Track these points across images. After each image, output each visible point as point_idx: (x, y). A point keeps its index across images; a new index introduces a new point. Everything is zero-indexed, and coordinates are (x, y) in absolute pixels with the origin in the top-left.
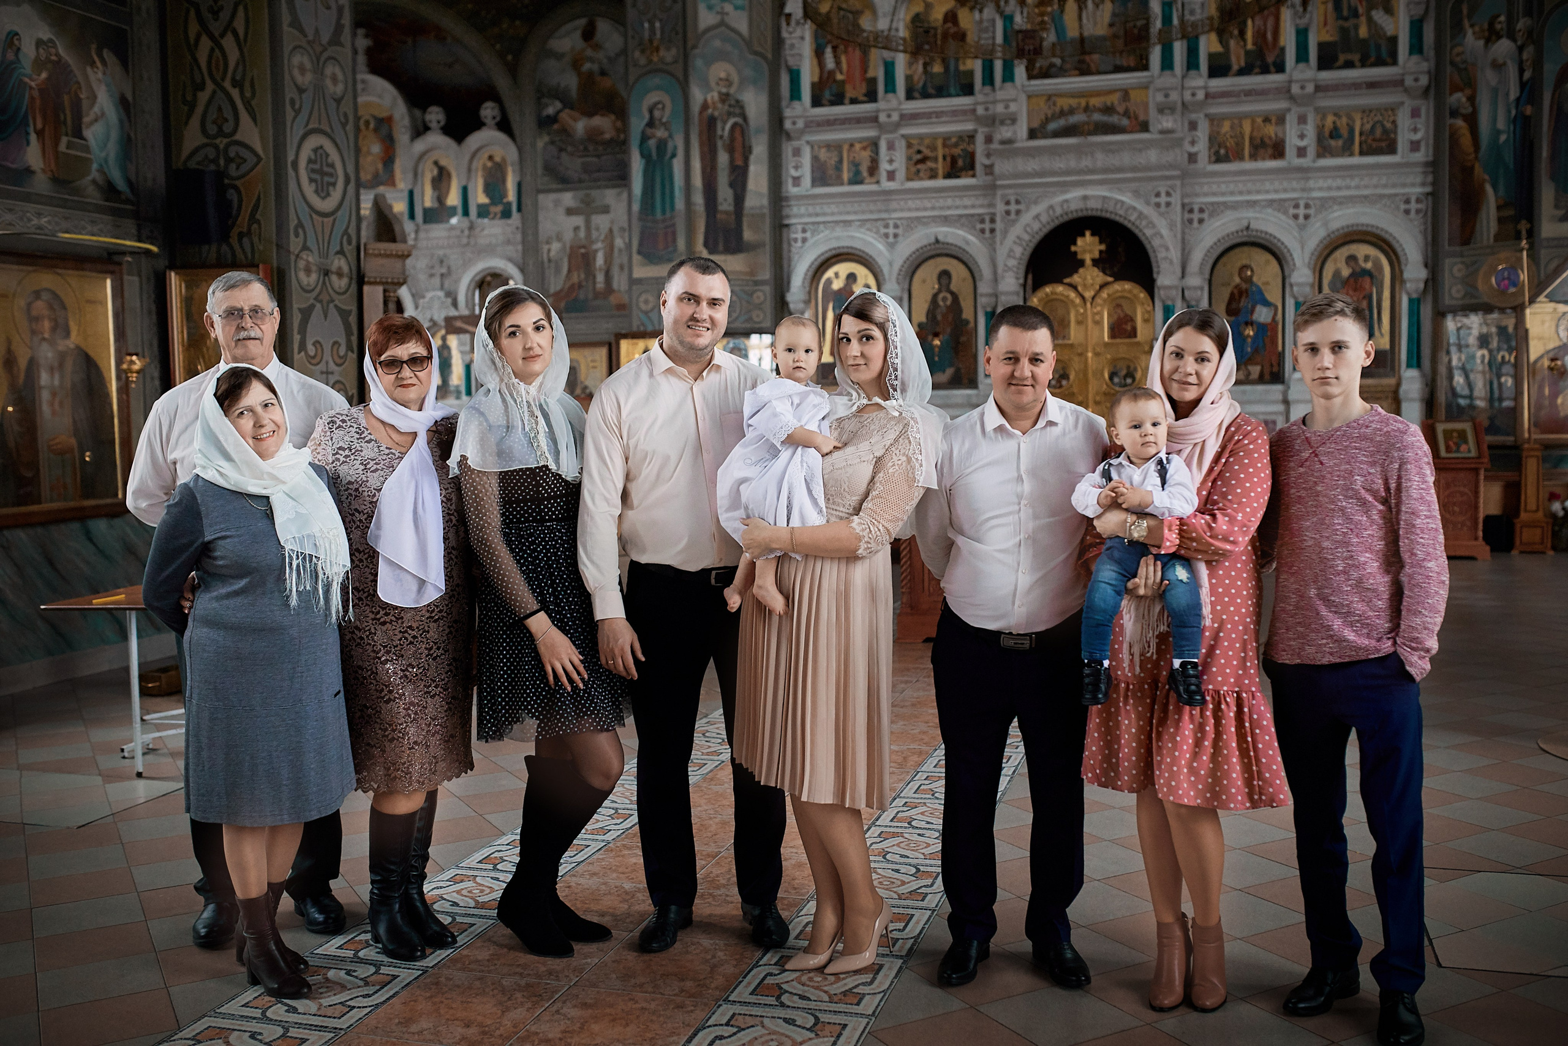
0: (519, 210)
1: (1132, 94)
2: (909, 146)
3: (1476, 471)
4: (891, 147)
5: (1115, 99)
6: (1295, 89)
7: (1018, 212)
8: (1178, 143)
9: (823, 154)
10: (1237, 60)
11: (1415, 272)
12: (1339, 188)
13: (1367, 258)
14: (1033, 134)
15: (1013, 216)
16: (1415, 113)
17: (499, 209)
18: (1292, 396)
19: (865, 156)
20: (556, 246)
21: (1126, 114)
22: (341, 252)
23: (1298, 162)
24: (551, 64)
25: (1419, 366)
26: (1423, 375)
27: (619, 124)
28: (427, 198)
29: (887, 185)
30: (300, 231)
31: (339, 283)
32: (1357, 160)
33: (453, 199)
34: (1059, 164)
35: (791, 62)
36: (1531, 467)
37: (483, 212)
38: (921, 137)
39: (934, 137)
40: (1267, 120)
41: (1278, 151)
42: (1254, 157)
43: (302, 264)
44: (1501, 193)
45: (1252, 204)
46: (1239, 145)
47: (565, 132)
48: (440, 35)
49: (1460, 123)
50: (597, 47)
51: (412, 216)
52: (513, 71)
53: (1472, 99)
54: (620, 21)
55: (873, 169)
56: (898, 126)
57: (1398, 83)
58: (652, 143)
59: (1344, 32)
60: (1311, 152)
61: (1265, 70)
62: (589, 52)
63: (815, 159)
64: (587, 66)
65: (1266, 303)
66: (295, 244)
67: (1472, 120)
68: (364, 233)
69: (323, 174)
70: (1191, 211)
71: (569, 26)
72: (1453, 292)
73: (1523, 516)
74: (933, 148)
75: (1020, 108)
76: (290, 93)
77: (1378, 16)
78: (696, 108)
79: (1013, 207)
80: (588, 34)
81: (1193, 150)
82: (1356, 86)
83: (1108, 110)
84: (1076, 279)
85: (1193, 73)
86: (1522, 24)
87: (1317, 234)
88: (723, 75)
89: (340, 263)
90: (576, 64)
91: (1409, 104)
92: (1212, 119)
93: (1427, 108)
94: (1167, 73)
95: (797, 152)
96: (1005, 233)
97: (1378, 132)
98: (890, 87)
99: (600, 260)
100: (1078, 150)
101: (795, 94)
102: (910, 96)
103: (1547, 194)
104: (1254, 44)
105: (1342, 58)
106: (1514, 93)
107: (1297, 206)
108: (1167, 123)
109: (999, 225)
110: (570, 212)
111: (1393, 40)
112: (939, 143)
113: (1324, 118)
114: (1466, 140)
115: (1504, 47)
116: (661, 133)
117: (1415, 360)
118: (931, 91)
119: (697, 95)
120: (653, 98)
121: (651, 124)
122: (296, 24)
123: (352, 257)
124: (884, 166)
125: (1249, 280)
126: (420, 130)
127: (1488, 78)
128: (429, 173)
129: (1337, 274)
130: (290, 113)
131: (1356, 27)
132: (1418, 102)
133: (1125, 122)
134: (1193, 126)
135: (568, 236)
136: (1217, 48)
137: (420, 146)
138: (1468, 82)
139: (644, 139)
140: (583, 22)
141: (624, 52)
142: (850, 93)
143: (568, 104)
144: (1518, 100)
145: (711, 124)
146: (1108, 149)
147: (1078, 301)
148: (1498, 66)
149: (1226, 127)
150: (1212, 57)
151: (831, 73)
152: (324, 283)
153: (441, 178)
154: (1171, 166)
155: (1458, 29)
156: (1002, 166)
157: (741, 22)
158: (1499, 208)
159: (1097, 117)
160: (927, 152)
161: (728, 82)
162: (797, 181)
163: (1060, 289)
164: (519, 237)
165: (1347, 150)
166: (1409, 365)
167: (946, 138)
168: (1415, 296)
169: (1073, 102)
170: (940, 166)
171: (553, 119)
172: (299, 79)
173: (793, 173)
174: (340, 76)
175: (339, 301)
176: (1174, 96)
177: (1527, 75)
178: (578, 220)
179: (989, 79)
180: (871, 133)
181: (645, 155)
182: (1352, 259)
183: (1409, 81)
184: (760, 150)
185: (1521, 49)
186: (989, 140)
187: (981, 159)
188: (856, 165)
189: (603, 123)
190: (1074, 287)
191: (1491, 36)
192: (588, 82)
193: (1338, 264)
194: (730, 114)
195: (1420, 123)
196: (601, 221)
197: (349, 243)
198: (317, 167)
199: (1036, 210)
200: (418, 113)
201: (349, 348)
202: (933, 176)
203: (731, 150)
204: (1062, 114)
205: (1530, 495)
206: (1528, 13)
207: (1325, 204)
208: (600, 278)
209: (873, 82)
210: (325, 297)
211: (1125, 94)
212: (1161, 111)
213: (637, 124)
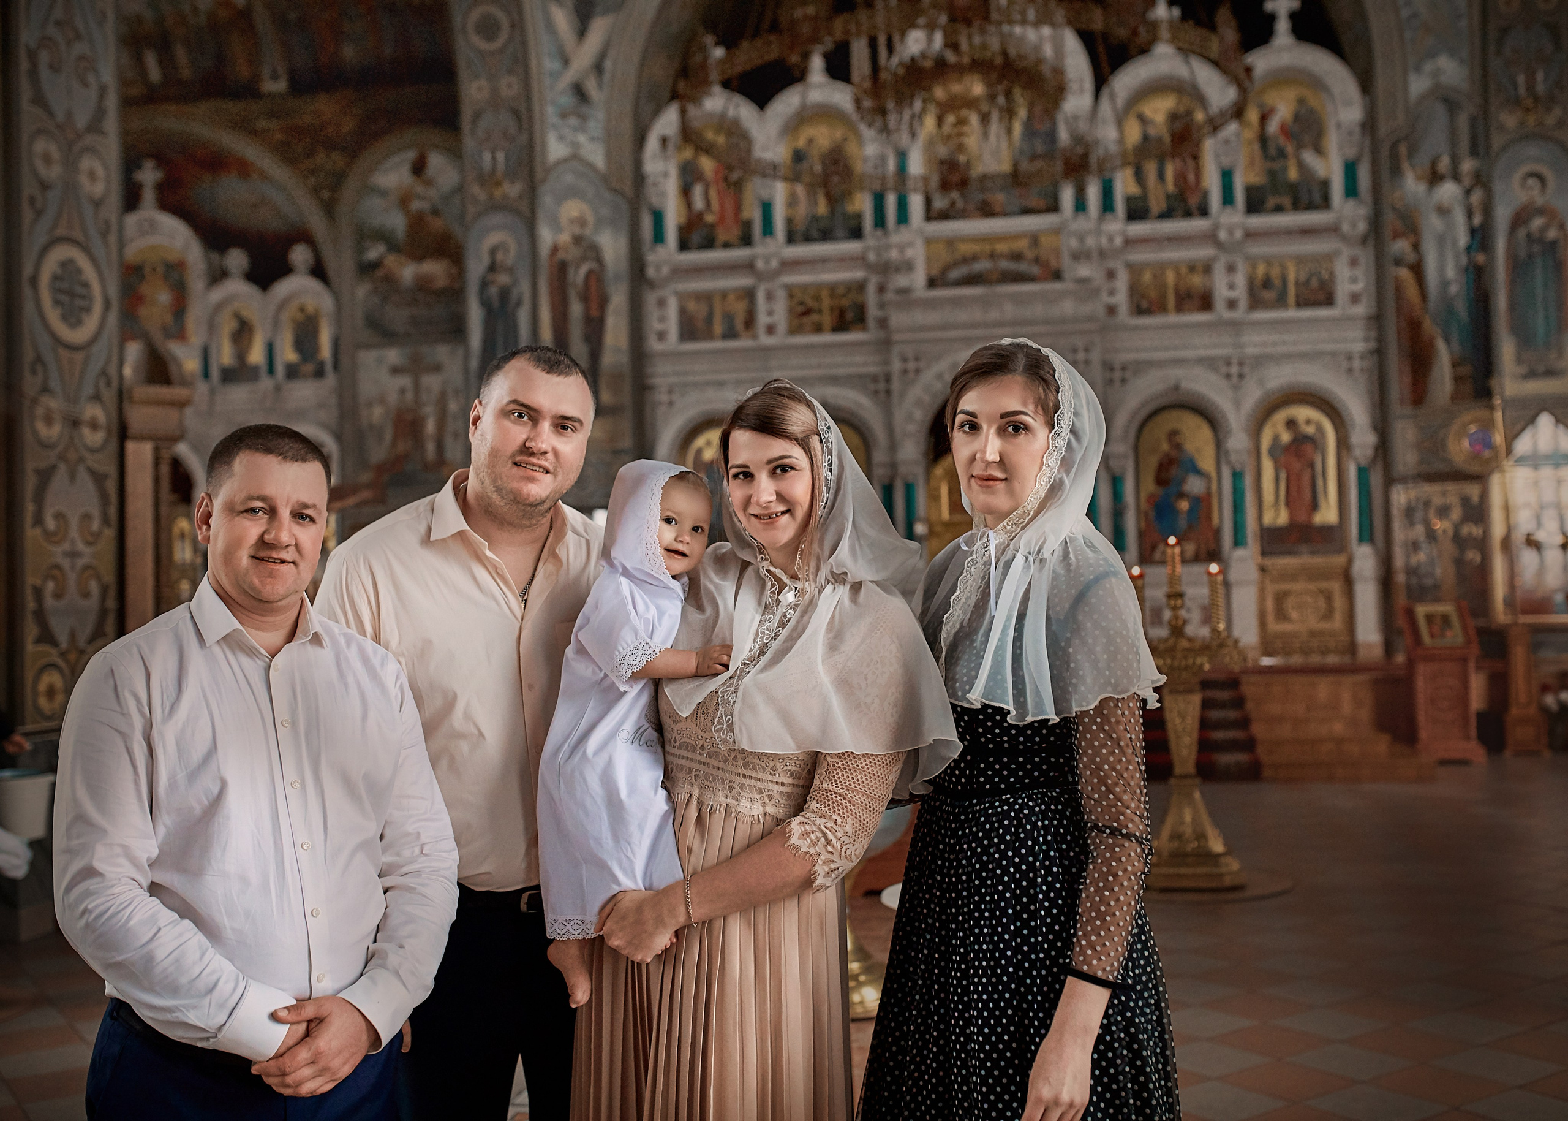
0: (336, 366)
1: (1044, 240)
2: (791, 296)
3: (1464, 660)
4: (770, 297)
5: (1022, 245)
6: (1223, 235)
7: (918, 371)
8: (1096, 292)
9: (692, 306)
10: (1157, 204)
11: (1363, 438)
12: (1275, 344)
13: (1308, 422)
14: (932, 283)
15: (911, 375)
16: (1353, 262)
17: (309, 368)
18: (1233, 576)
19: (739, 309)
20: (378, 412)
21: (1037, 260)
22: (97, 397)
23: (1227, 315)
24: (374, 203)
25: (1371, 540)
26: (1377, 551)
27: (454, 271)
28: (225, 355)
29: (765, 340)
30: (39, 368)
31: (93, 438)
32: (1292, 313)
33: (256, 355)
34: (963, 316)
35: (655, 201)
36: (1519, 654)
37: (292, 372)
38: (804, 288)
39: (819, 286)
40: (1192, 269)
41: (1206, 302)
42: (1179, 309)
43: (40, 411)
44: (1456, 347)
45: (1179, 362)
46: (1163, 297)
47: (390, 280)
48: (244, 168)
49: (1404, 273)
50: (429, 183)
51: (206, 374)
52: (329, 209)
53: (1416, 247)
54: (455, 153)
55: (750, 322)
56: (777, 273)
57: (1333, 230)
58: (493, 291)
59: (1272, 174)
60: (1243, 304)
61: (1188, 214)
62: (420, 189)
63: (683, 312)
64: (416, 205)
65: (1198, 472)
66: (30, 383)
67: (1417, 269)
68: (128, 371)
69: (72, 294)
70: (1112, 369)
71: (396, 159)
72: (1406, 458)
73: (1514, 711)
74: (817, 298)
75: (917, 253)
76: (29, 187)
77: (1309, 157)
78: (544, 250)
79: (912, 365)
80: (419, 168)
81: (1112, 301)
82: (1288, 233)
83: (1017, 257)
85: (1109, 216)
86: (1468, 166)
87: (1253, 395)
88: (575, 213)
89: (94, 411)
90: (404, 202)
91: (1346, 252)
92: (1131, 267)
93: (1366, 257)
94: (1081, 216)
95: (662, 303)
96: (903, 394)
97: (1314, 283)
98: (768, 228)
99: (430, 427)
100: (985, 303)
101: (659, 237)
102: (791, 239)
103: (1507, 349)
104: (1176, 185)
105: (1271, 202)
106: (1463, 239)
107: (1228, 364)
108: (1084, 270)
109: (896, 385)
110: (396, 371)
111: (1325, 185)
112: (825, 294)
113: (1254, 267)
114: (1412, 291)
115: (1448, 191)
116: (503, 279)
117: (1366, 535)
118: (815, 233)
119: (546, 236)
120: (494, 238)
121: (493, 268)
122: (40, 100)
123: (112, 406)
124: (763, 319)
125: (1178, 447)
126: (218, 276)
127: (1432, 224)
128: (227, 326)
129: (1276, 438)
130: (27, 214)
131: (1285, 169)
132: (1358, 251)
133: (1035, 270)
134: (1111, 275)
135: (393, 398)
136: (1134, 189)
137: (217, 295)
138: (1411, 228)
139: (484, 284)
140: (411, 155)
141: (460, 189)
142: (722, 236)
143: (393, 247)
144: (1468, 249)
145: (561, 270)
146: (1017, 299)
148: (1443, 211)
149: (1147, 277)
150: (1129, 200)
151: (700, 215)
152: (72, 438)
153: (243, 332)
154: (1090, 319)
155: (1396, 171)
156: (897, 319)
157: (597, 156)
158: (1455, 365)
159: (1005, 264)
160: (811, 303)
161: (582, 222)
162: (662, 336)
164: (333, 400)
165: (1281, 301)
166: (1361, 540)
167: (832, 288)
168: (1364, 462)
169: (975, 248)
170: (827, 319)
171: (375, 265)
172: (43, 170)
173: (657, 326)
174: (100, 172)
175: (91, 460)
176: (1090, 242)
177: (1477, 220)
178: (405, 381)
179: (880, 221)
180: (744, 281)
181: (485, 303)
182: (1291, 424)
183: (1346, 228)
184: (618, 300)
185: (1468, 192)
186: (881, 289)
187: (873, 312)
188: (729, 318)
189: (435, 269)
191: (1434, 178)
192: (417, 222)
193: (1276, 430)
194: (583, 259)
195: (1359, 272)
196: (432, 382)
197: (108, 384)
198: (65, 285)
199: (937, 368)
200: (215, 256)
201: (106, 521)
202: (818, 329)
203: (585, 298)
204: (965, 260)
205: (1520, 686)
206: (1474, 152)
207: (1260, 361)
208: (430, 448)
209: (747, 225)
210: (72, 455)
211: (1035, 239)
212: (1076, 257)
213: (476, 267)
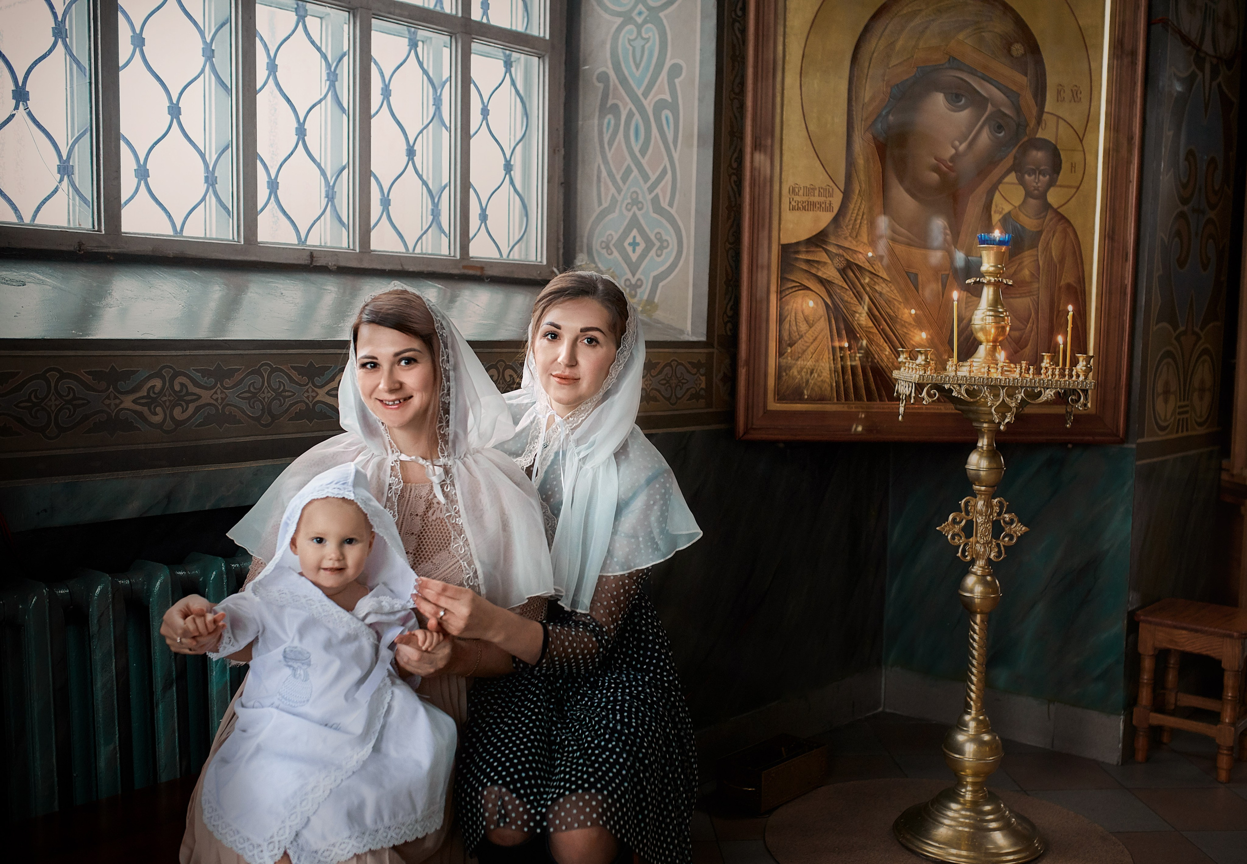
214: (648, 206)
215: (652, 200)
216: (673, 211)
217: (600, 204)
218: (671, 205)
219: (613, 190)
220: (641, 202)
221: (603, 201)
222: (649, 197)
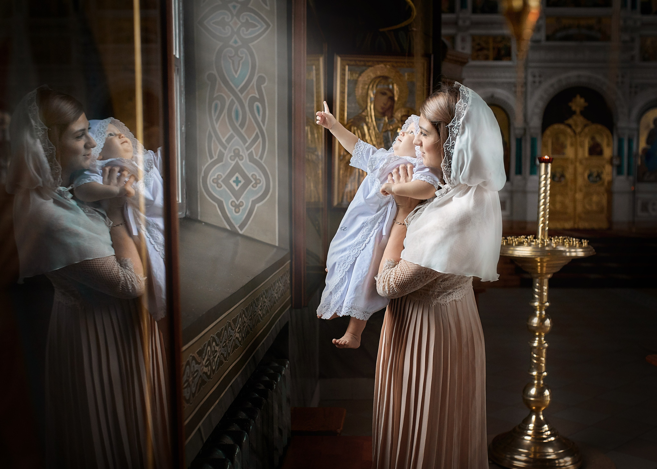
1: (603, 20)
2: (473, 40)
4: (463, 40)
5: (593, 22)
7: (540, 82)
14: (549, 38)
15: (537, 84)
21: (600, 30)
34: (564, 56)
38: (480, 36)
39: (488, 36)
56: (468, 28)
74: (487, 42)
75: (544, 23)
79: (537, 79)
81: (632, 54)
83: (590, 28)
84: (570, 121)
85: (634, 10)
92: (642, 37)
94: (624, 10)
96: (533, 93)
98: (463, 6)
100: (575, 49)
102: (474, 11)
109: (529, 89)
112: (491, 40)
133: (599, 35)
134: (633, 40)
146: (591, 49)
147: (572, 134)
149: (649, 42)
150: (642, 3)
156: (533, 55)
159: (584, 31)
160: (483, 44)
163: (562, 127)
167: (494, 38)
169: (571, 22)
170: (491, 54)
176: (628, 23)
180: (453, 31)
187: (514, 51)
190: (570, 126)
199: (550, 81)
202: (487, 58)
204: (565, 28)
211: (599, 19)
214: (246, 158)
215: (249, 154)
216: (262, 162)
217: (211, 157)
218: (261, 158)
219: (220, 147)
220: (241, 156)
221: (214, 155)
222: (247, 153)
